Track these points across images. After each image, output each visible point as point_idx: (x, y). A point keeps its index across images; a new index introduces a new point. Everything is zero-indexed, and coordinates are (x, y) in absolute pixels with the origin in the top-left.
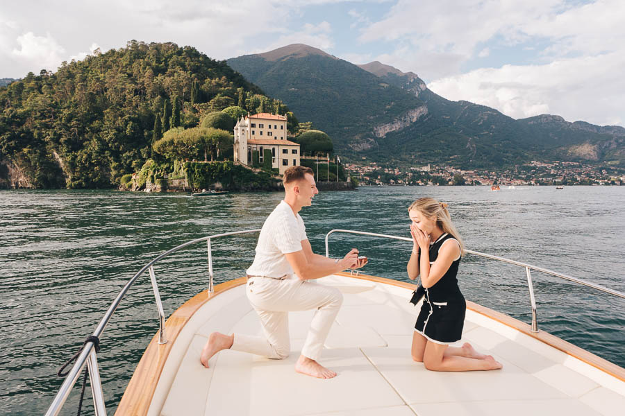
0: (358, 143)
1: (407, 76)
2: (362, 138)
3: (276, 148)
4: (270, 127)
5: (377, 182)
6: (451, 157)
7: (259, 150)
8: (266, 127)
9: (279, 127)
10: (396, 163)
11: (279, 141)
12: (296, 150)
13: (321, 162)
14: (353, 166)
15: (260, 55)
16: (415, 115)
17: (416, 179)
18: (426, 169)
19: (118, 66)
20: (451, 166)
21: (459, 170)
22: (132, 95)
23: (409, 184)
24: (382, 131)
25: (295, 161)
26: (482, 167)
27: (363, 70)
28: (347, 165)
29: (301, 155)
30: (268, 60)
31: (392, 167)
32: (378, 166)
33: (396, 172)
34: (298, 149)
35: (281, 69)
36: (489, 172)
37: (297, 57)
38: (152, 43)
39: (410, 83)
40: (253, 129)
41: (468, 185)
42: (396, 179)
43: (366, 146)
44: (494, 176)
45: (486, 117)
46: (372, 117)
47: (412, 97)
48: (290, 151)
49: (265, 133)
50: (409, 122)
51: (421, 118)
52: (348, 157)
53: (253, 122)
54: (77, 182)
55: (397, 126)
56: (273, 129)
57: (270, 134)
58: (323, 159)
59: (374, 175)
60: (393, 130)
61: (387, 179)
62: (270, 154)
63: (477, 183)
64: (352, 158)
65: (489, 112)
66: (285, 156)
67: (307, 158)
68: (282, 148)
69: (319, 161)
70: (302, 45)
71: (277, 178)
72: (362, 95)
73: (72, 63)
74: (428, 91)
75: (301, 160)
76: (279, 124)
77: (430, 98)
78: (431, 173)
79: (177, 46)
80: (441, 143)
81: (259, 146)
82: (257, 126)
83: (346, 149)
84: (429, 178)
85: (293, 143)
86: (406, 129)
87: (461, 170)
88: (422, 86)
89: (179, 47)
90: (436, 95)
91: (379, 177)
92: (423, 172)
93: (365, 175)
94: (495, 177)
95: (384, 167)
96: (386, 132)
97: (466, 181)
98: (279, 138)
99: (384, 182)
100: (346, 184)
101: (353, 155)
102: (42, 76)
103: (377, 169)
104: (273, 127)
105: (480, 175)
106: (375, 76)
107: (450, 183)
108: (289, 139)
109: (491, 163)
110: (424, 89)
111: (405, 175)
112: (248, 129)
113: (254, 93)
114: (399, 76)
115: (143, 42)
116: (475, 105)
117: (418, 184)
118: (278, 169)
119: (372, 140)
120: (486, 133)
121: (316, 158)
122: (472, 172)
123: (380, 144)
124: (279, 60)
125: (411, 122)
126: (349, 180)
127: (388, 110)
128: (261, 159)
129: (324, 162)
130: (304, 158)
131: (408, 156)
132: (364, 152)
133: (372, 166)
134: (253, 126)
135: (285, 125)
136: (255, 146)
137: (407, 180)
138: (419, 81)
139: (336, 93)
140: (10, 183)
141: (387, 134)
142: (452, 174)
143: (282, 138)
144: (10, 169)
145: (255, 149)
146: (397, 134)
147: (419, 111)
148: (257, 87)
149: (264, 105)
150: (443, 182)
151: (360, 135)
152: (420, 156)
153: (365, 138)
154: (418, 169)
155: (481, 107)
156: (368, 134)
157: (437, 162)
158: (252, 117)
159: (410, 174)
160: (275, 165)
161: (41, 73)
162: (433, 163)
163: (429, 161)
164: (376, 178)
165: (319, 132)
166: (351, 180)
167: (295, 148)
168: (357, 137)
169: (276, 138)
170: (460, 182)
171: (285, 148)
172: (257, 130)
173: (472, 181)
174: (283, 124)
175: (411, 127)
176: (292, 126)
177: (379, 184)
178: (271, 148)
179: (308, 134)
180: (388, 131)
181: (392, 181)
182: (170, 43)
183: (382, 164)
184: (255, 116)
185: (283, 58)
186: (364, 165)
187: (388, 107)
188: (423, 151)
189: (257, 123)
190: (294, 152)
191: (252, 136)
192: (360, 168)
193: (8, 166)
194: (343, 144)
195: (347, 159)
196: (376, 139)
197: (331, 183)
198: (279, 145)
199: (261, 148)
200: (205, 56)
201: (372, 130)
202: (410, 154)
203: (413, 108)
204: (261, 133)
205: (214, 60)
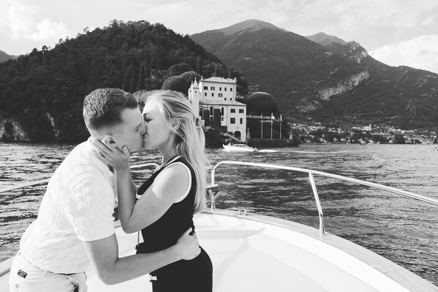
0: (304, 105)
1: (349, 45)
2: (308, 100)
3: (225, 108)
4: (221, 89)
5: (321, 140)
6: (392, 118)
7: (209, 109)
8: (217, 89)
9: (228, 89)
10: (339, 123)
11: (228, 102)
12: (243, 110)
13: (266, 121)
14: (300, 125)
15: (220, 30)
16: (357, 80)
17: (358, 137)
18: (368, 128)
19: (101, 41)
20: (391, 126)
21: (399, 130)
22: (110, 64)
23: (351, 142)
24: (327, 94)
25: (241, 119)
26: (422, 127)
27: (308, 41)
28: (294, 125)
29: (247, 114)
30: (227, 34)
31: (335, 127)
32: (323, 126)
33: (339, 131)
34: (245, 108)
35: (238, 41)
36: (429, 132)
37: (251, 31)
38: (129, 22)
39: (353, 50)
40: (205, 91)
41: (408, 143)
42: (339, 137)
43: (312, 108)
44: (434, 135)
45: (426, 81)
46: (317, 82)
47: (356, 64)
48: (237, 111)
49: (216, 95)
50: (351, 86)
51: (362, 83)
52: (295, 117)
53: (206, 85)
54: (63, 137)
55: (340, 90)
56: (223, 91)
57: (220, 95)
58: (268, 118)
59: (318, 134)
60: (337, 93)
61: (330, 138)
62: (219, 114)
63: (418, 142)
64: (298, 118)
65: (429, 76)
66: (233, 115)
67: (253, 117)
68: (230, 108)
69: (264, 120)
70: (256, 21)
71: (225, 135)
72: (309, 62)
73: (67, 40)
74: (369, 57)
75: (247, 119)
76: (229, 87)
77: (371, 64)
78: (373, 132)
79: (149, 23)
80: (381, 105)
81: (209, 106)
82: (209, 88)
83: (293, 110)
84: (370, 137)
85: (240, 104)
86: (348, 92)
87: (402, 129)
88: (363, 54)
89: (151, 24)
90: (377, 62)
91: (323, 136)
92: (365, 131)
93: (310, 134)
94: (435, 137)
95: (328, 126)
96: (330, 95)
97: (406, 139)
98: (228, 99)
99: (328, 140)
100: (288, 141)
101: (300, 116)
102: (43, 51)
103: (322, 128)
104: (223, 89)
105: (420, 135)
106: (321, 46)
107: (390, 141)
108: (237, 100)
109: (431, 123)
110: (365, 56)
111: (348, 134)
112: (201, 91)
113: (212, 61)
114: (342, 45)
115: (122, 21)
116: (414, 69)
117: (359, 143)
118: (226, 127)
119: (317, 102)
120: (426, 95)
121: (261, 117)
122: (413, 132)
123: (324, 106)
124: (236, 34)
125: (353, 86)
126: (291, 138)
127: (332, 75)
128: (212, 117)
129: (269, 121)
130: (250, 117)
131: (350, 117)
132: (310, 113)
133: (317, 126)
134: (206, 88)
135: (234, 87)
136: (206, 106)
137: (349, 138)
138: (360, 49)
139: (285, 61)
140: (13, 137)
141: (331, 97)
142: (392, 133)
143: (231, 99)
144: (14, 126)
145: (206, 109)
146: (340, 96)
147: (360, 76)
148: (215, 56)
149: (218, 70)
150: (383, 141)
151: (306, 98)
152: (362, 117)
153: (311, 100)
154: (359, 128)
155: (421, 71)
156: (313, 96)
157: (378, 122)
158: (205, 80)
159: (352, 133)
160: (223, 124)
161: (43, 48)
162: (375, 123)
163: (371, 121)
164: (321, 137)
165: (264, 93)
166: (293, 137)
167: (241, 108)
168: (303, 100)
169: (225, 99)
170: (400, 140)
171: (233, 108)
172: (209, 92)
173: (413, 140)
174: (232, 86)
175: (353, 90)
176: (242, 89)
177: (323, 142)
178: (220, 108)
179: (255, 95)
180: (332, 94)
181: (335, 139)
182: (143, 21)
183: (326, 124)
184: (208, 80)
185: (240, 32)
186: (310, 125)
187: (332, 73)
188: (364, 112)
189: (209, 86)
190: (241, 111)
191: (205, 97)
192: (306, 128)
193: (13, 123)
194: (291, 106)
195: (295, 119)
196: (321, 101)
197: (275, 140)
198: (227, 105)
199: (211, 108)
200: (171, 30)
201: (317, 93)
202: (352, 115)
203: (356, 73)
204: (213, 95)
205: (179, 34)
